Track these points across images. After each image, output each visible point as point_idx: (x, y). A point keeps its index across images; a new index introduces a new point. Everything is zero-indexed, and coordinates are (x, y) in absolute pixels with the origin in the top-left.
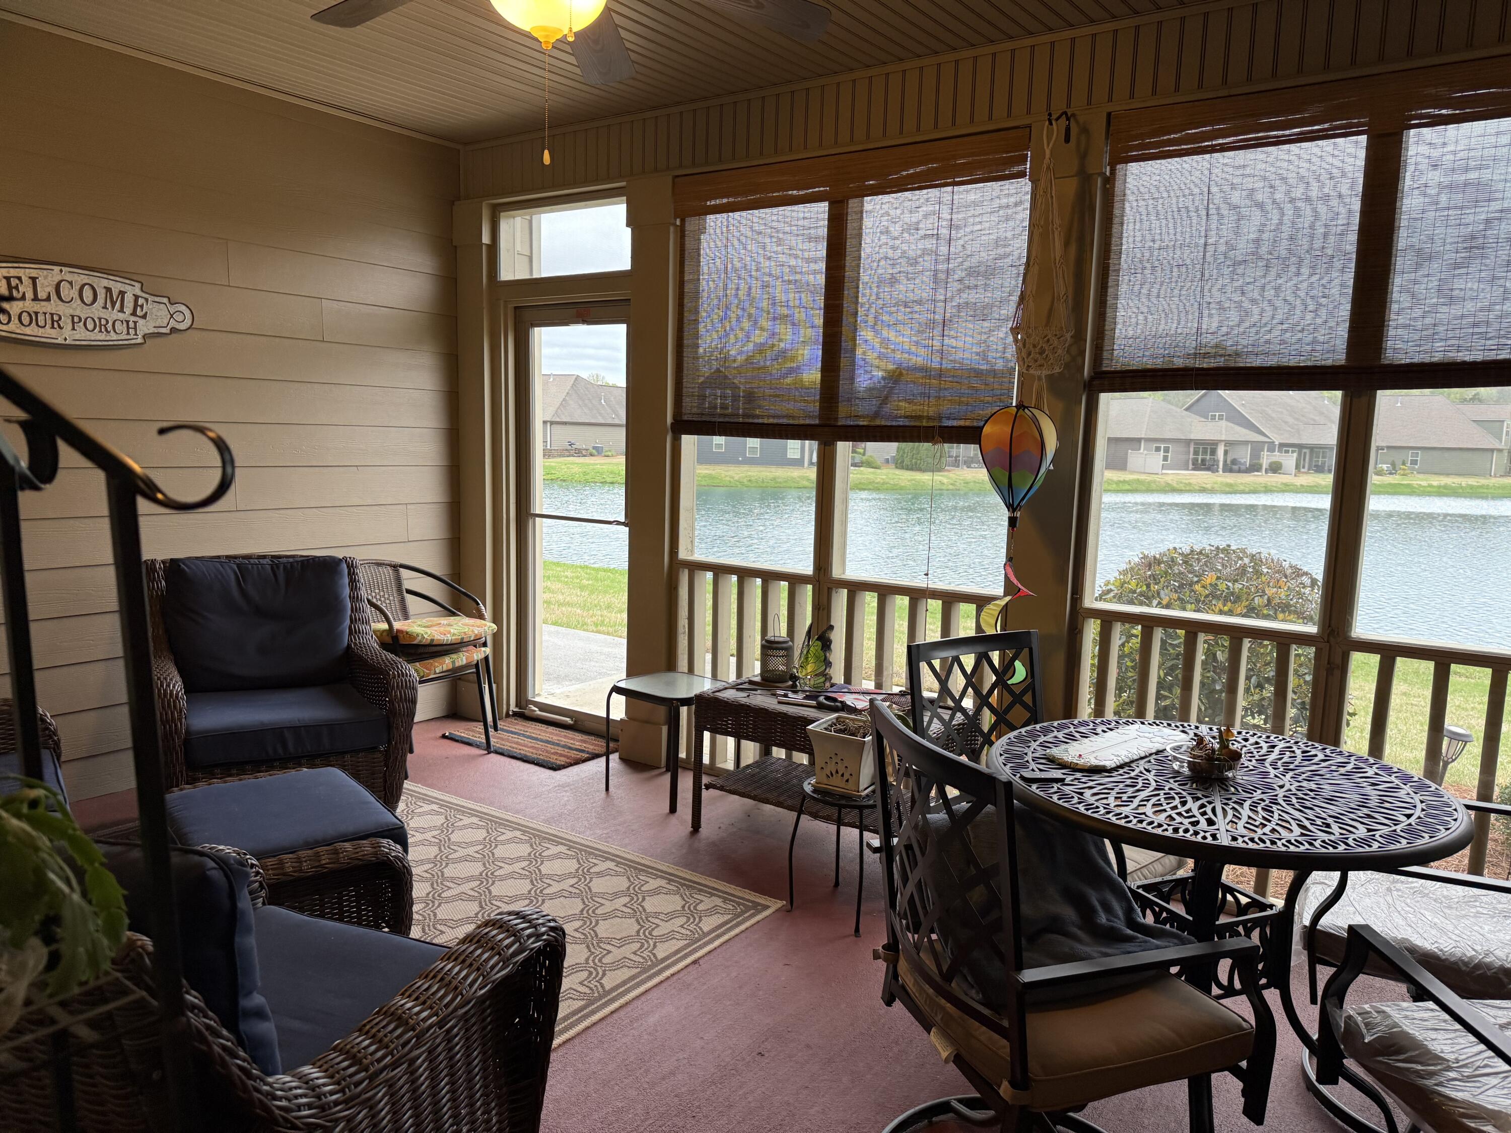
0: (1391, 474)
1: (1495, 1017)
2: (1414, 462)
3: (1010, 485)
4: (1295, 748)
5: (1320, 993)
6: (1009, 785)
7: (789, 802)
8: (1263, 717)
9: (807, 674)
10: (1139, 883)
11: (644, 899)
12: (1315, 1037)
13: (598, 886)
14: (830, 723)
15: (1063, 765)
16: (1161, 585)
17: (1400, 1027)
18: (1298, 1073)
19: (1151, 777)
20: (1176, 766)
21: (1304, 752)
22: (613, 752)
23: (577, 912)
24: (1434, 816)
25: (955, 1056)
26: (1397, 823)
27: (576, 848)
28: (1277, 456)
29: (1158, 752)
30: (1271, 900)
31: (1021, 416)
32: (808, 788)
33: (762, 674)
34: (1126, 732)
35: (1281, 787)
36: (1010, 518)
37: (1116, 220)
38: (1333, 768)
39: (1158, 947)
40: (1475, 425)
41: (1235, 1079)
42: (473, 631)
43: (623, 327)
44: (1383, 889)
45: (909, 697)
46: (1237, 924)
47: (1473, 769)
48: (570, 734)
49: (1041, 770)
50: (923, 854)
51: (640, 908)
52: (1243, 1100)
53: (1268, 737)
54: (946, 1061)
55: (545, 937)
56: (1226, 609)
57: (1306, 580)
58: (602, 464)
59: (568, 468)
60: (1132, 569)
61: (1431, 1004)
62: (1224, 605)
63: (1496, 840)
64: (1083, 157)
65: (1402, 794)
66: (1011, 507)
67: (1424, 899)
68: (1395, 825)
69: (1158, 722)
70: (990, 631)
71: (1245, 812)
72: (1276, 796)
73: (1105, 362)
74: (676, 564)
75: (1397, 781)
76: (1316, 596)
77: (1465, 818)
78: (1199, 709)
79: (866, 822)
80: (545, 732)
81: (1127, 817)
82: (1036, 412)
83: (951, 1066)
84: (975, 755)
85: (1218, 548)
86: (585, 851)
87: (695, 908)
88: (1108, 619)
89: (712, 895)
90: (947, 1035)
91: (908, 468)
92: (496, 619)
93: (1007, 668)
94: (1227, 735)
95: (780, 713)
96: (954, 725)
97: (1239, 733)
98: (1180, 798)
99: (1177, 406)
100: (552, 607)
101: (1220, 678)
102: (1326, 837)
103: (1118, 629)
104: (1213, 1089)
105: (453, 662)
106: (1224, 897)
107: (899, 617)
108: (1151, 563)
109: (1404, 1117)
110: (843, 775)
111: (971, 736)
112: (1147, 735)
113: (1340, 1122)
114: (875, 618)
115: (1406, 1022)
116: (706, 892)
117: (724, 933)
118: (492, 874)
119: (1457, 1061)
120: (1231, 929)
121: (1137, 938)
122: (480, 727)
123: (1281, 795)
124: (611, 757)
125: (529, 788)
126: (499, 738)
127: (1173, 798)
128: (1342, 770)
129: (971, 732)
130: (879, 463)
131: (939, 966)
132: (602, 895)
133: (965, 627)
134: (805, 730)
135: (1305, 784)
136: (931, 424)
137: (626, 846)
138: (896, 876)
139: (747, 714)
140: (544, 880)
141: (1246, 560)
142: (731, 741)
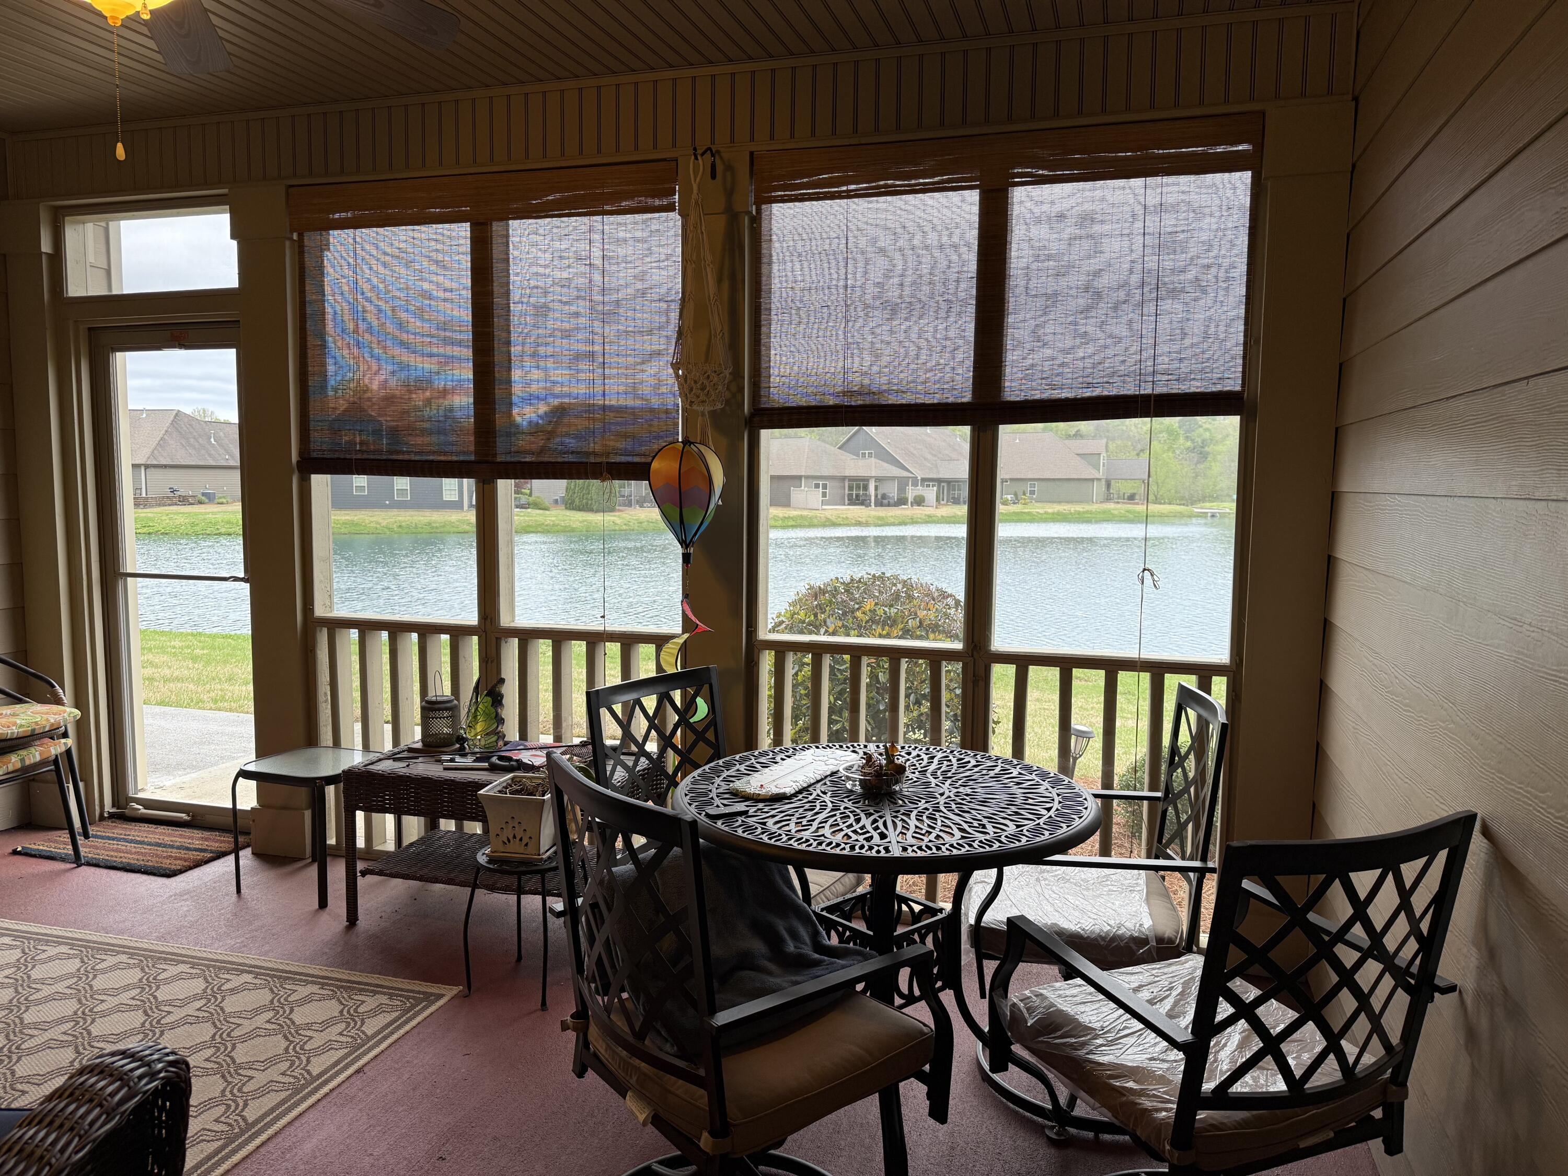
0: (1014, 503)
1: (1128, 983)
2: (1032, 492)
3: (682, 522)
4: (951, 757)
5: (987, 987)
6: (694, 823)
7: (462, 878)
8: (922, 731)
9: (476, 735)
10: (823, 905)
11: (292, 1011)
12: (986, 1029)
13: (231, 1004)
14: (505, 784)
15: (746, 797)
16: (827, 614)
17: (1056, 1006)
18: (974, 1067)
19: (827, 798)
20: (849, 785)
21: (959, 760)
22: (244, 848)
23: (208, 1038)
24: (1068, 807)
25: (653, 1117)
26: (1040, 816)
27: (202, 965)
28: (920, 490)
29: (832, 774)
30: (941, 905)
31: (688, 451)
32: (482, 859)
33: (423, 740)
34: (803, 758)
35: (942, 795)
36: (683, 554)
37: (764, 260)
38: (984, 772)
39: (843, 967)
40: (1078, 458)
41: (920, 1084)
42: (47, 720)
43: (233, 352)
44: (1033, 880)
45: (590, 747)
46: (912, 932)
47: (1096, 762)
48: (187, 832)
49: (725, 805)
50: (610, 909)
51: (288, 1022)
52: (928, 1102)
53: (928, 749)
54: (644, 1124)
55: (162, 1075)
56: (885, 632)
57: (950, 601)
58: (213, 513)
59: (170, 519)
60: (800, 600)
61: (1079, 981)
62: (883, 630)
63: (1118, 824)
64: (730, 193)
65: (1041, 790)
66: (683, 543)
67: (1066, 885)
68: (1039, 819)
69: (831, 745)
70: (671, 670)
71: (913, 822)
72: (938, 803)
73: (764, 399)
74: (312, 624)
75: (1037, 779)
76: (959, 615)
77: (1094, 806)
78: (867, 730)
79: (548, 886)
80: (154, 833)
81: (807, 841)
82: (702, 448)
83: (650, 1128)
84: (661, 799)
85: (874, 576)
86: (214, 966)
87: (356, 1011)
88: (782, 649)
89: (375, 993)
90: (642, 1096)
91: (579, 509)
92: (80, 702)
93: (690, 705)
94: (893, 751)
95: (447, 780)
96: (639, 771)
97: (903, 748)
98: (855, 816)
99: (831, 444)
100: (156, 684)
101: (883, 699)
102: (982, 837)
103: (790, 658)
104: (902, 1098)
105: (22, 760)
106: (900, 907)
107: (577, 664)
108: (815, 593)
109: (1063, 1088)
110: (521, 840)
111: (657, 780)
112: (821, 758)
113: (1011, 1105)
114: (550, 667)
115: (1059, 1000)
116: (367, 991)
117: (392, 1033)
118: (91, 1011)
119: (1102, 1028)
120: (907, 936)
121: (824, 961)
122: (65, 836)
123: (942, 802)
124: (241, 853)
125: (135, 902)
126: (90, 847)
127: (848, 817)
128: (992, 773)
129: (657, 776)
130: (547, 504)
131: (631, 1026)
132: (239, 1014)
133: (645, 668)
134: (476, 796)
135: (961, 790)
136: (599, 460)
137: (266, 954)
138: (583, 940)
139: (407, 786)
140: (163, 1008)
141: (899, 586)
142: (390, 819)
